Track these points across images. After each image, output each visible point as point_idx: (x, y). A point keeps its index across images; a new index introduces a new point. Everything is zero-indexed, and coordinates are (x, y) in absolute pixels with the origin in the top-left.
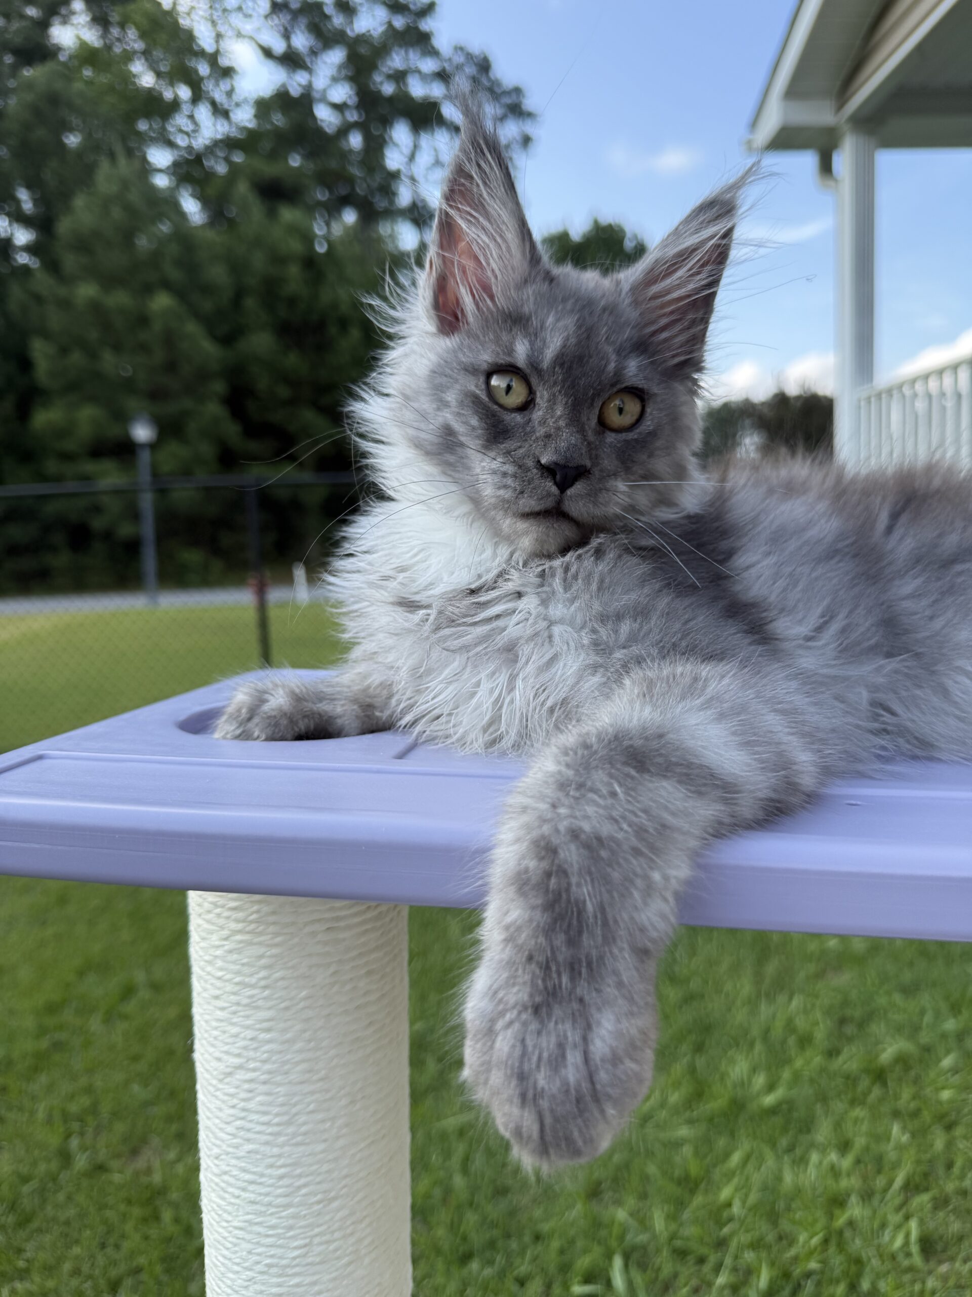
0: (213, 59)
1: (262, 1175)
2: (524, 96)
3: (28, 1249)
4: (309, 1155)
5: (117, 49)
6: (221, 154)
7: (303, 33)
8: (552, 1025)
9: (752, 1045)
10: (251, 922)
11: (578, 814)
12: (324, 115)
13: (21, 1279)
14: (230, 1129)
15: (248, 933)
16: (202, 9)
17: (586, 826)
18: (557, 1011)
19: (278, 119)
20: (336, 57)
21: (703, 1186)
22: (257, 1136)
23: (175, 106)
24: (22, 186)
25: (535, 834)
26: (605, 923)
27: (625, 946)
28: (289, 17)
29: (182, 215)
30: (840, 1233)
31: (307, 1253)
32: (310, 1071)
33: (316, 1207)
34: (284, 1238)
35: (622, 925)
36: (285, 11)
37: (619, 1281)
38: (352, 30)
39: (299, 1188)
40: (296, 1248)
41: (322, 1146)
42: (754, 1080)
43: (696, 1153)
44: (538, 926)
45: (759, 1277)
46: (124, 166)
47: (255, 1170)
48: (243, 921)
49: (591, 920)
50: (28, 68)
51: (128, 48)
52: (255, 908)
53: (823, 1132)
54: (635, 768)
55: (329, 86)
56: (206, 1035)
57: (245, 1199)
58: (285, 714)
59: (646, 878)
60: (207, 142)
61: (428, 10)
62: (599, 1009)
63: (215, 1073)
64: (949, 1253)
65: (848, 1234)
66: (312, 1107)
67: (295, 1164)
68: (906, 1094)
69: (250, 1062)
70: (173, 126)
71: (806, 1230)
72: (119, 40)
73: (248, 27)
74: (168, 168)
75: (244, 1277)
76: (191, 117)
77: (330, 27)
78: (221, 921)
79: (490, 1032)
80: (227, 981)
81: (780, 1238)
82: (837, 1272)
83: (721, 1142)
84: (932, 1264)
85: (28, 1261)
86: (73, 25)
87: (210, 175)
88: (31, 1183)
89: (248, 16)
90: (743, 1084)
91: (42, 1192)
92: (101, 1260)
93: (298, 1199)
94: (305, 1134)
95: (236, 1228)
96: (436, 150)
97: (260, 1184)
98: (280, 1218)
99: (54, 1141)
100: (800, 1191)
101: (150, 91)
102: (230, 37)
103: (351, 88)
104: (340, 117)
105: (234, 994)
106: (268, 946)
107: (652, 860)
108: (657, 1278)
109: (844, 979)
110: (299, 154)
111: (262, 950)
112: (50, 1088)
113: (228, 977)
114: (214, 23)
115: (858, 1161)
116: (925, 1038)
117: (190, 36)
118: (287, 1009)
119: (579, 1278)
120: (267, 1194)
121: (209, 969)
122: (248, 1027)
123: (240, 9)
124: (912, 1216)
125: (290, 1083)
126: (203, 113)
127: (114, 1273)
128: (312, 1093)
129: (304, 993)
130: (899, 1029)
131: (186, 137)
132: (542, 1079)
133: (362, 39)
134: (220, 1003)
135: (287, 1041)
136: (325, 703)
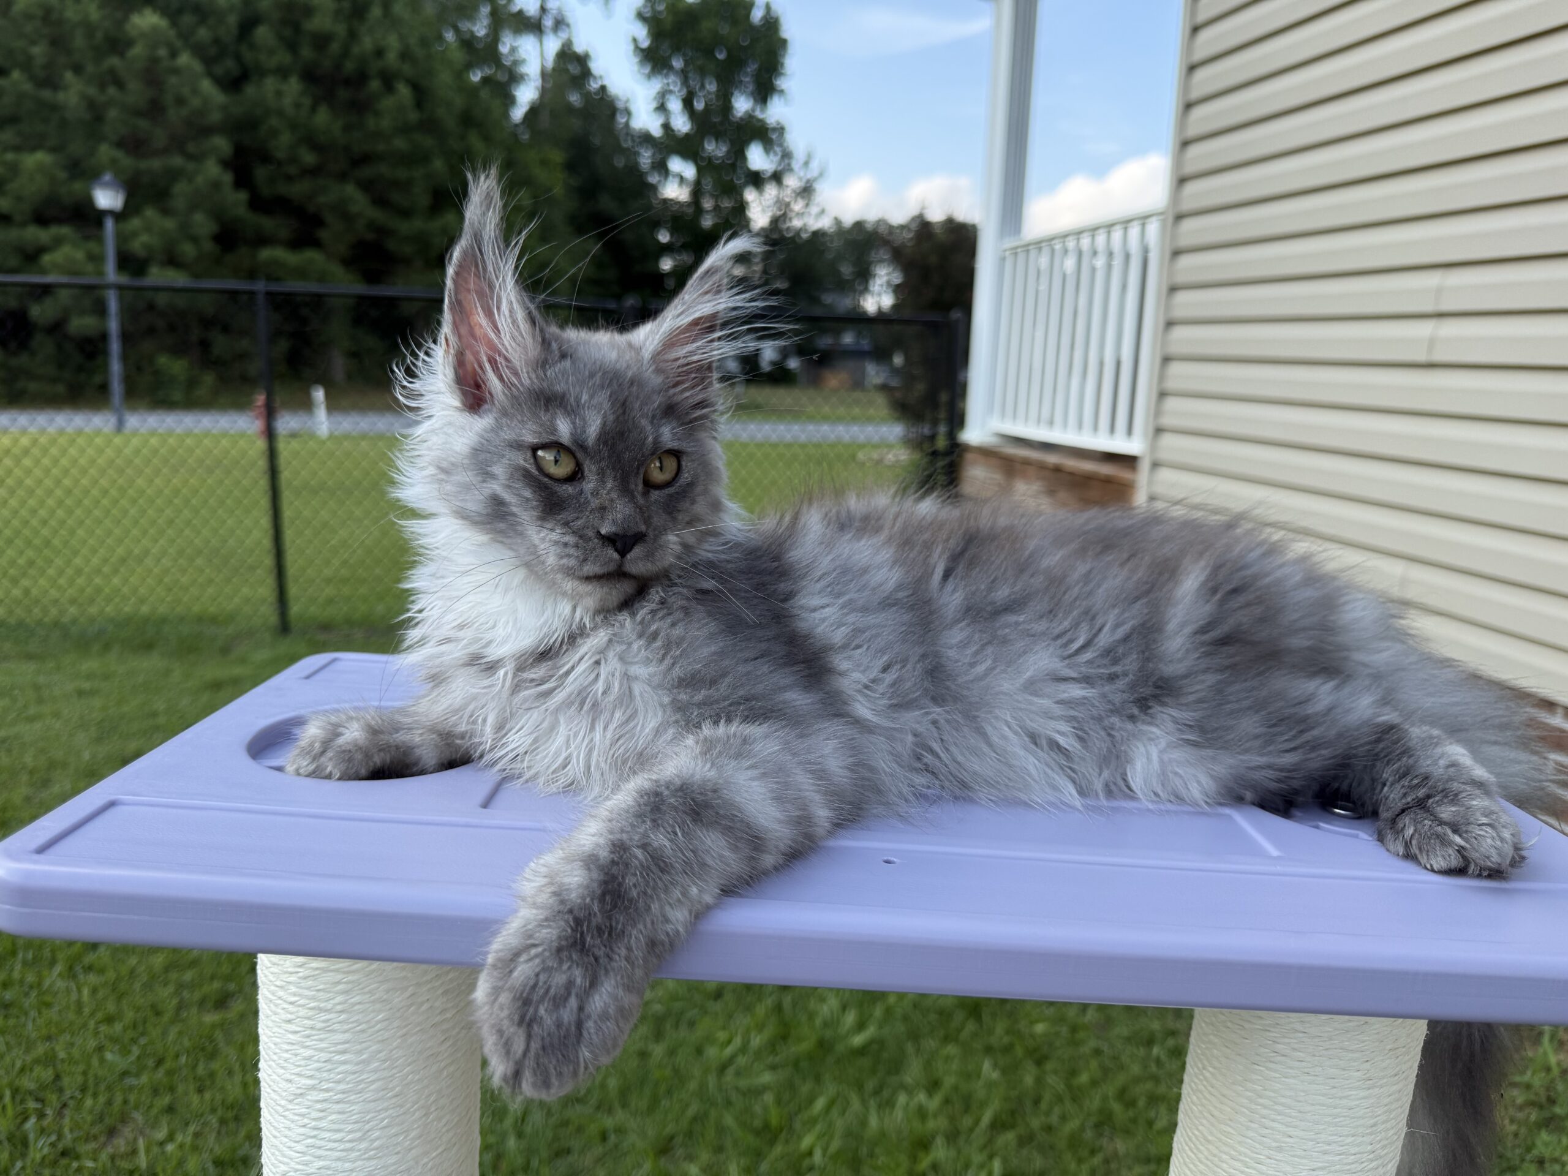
8: (565, 967)
14: (299, 1147)
21: (784, 1134)
22: (329, 1153)
32: (384, 1089)
41: (394, 1159)
43: (779, 1101)
53: (913, 1072)
56: (275, 1057)
58: (361, 748)
63: (284, 1094)
66: (385, 1122)
68: (1000, 1028)
69: (323, 1083)
79: (512, 962)
80: (299, 1006)
83: (805, 1088)
94: (377, 1148)
100: (884, 1135)
105: (309, 1018)
106: (345, 973)
111: (339, 977)
113: (302, 1002)
115: (947, 1101)
118: (363, 1031)
121: (281, 993)
122: (322, 1050)
124: (997, 1154)
125: (364, 1101)
128: (386, 1109)
129: (380, 1016)
134: (294, 1028)
135: (363, 1062)
136: (402, 732)
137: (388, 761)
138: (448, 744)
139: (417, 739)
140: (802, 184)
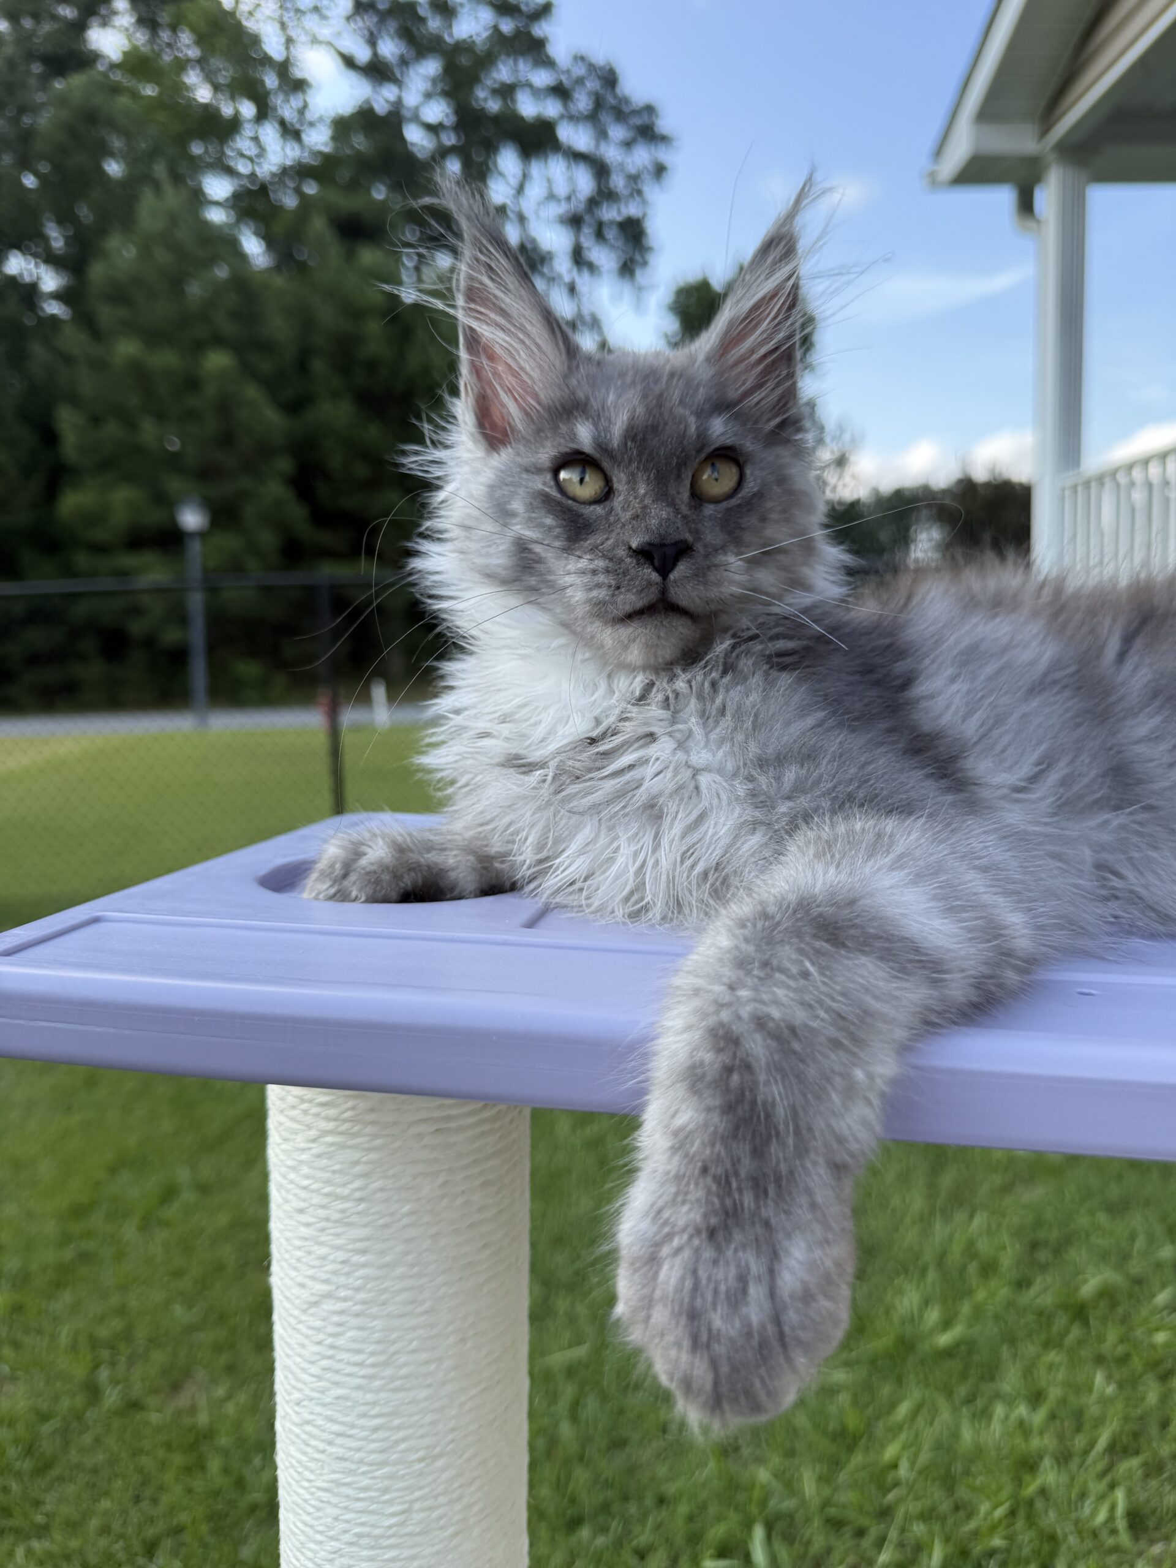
0: (283, 68)
1: (353, 1426)
2: (657, 116)
3: (47, 1501)
4: (409, 1403)
5: (167, 58)
6: (291, 184)
7: (392, 38)
8: (730, 1253)
9: (923, 1272)
10: (346, 1121)
11: (765, 997)
12: (414, 135)
13: (40, 1538)
14: (314, 1370)
15: (340, 1133)
16: (270, 8)
17: (776, 1013)
18: (738, 1237)
19: (360, 142)
20: (431, 67)
21: (863, 1441)
22: (347, 1379)
23: (234, 125)
24: (52, 221)
25: (711, 1021)
26: (797, 1132)
27: (821, 1160)
28: (375, 19)
29: (242, 257)
30: (1030, 1503)
31: (404, 1522)
32: (413, 1302)
33: (417, 1467)
34: (378, 1503)
35: (817, 1134)
36: (371, 11)
37: (759, 1555)
38: (451, 35)
39: (397, 1442)
40: (393, 1515)
41: (423, 1394)
42: (926, 1315)
43: (855, 1402)
44: (715, 1132)
45: (930, 1556)
46: (172, 198)
47: (345, 1419)
48: (335, 1120)
49: (782, 1127)
50: (61, 79)
51: (180, 55)
52: (350, 1104)
53: (1010, 1380)
54: (827, 941)
55: (423, 103)
56: (287, 1256)
57: (331, 1454)
58: (387, 868)
59: (846, 1076)
60: (274, 169)
61: (545, 11)
62: (789, 1236)
63: (297, 1302)
64: (1163, 1531)
65: (1039, 1505)
66: (414, 1344)
67: (393, 1414)
68: (1112, 1335)
69: (340, 1290)
70: (233, 150)
71: (989, 1498)
72: (169, 45)
73: (325, 32)
74: (227, 200)
75: (329, 1548)
76: (256, 139)
77: (424, 32)
78: (309, 1119)
79: (652, 1260)
80: (313, 1191)
81: (957, 1508)
82: (1026, 1551)
83: (886, 1390)
84: (1142, 1544)
85: (47, 1515)
86: (114, 27)
87: (277, 210)
88: (52, 1422)
89: (324, 17)
90: (912, 1319)
91: (64, 1432)
92: (135, 1516)
93: (395, 1456)
94: (406, 1377)
95: (320, 1489)
96: (549, 181)
97: (350, 1436)
98: (374, 1478)
99: (80, 1372)
100: (981, 1451)
101: (206, 107)
102: (303, 43)
103: (449, 105)
104: (435, 141)
105: (323, 1207)
106: (364, 1150)
107: (853, 1054)
108: (805, 1554)
109: (1037, 1193)
110: (384, 184)
111: (357, 1155)
112: (75, 1308)
113: (315, 1186)
114: (283, 26)
115: (1052, 1417)
116: (1135, 1267)
117: (255, 40)
118: (386, 1226)
119: (711, 1551)
120: (359, 1450)
121: (292, 1176)
122: (338, 1248)
123: (316, 9)
124: (1119, 1484)
125: (388, 1315)
126: (269, 133)
127: (150, 1532)
128: (414, 1328)
129: (407, 1208)
130: (1104, 1256)
131: (249, 163)
132: (717, 1320)
133: (463, 47)
134: (305, 1218)
135: (386, 1265)
136: (434, 853)
137: (420, 882)
138: (486, 868)
139: (451, 861)
140: (837, 455)
